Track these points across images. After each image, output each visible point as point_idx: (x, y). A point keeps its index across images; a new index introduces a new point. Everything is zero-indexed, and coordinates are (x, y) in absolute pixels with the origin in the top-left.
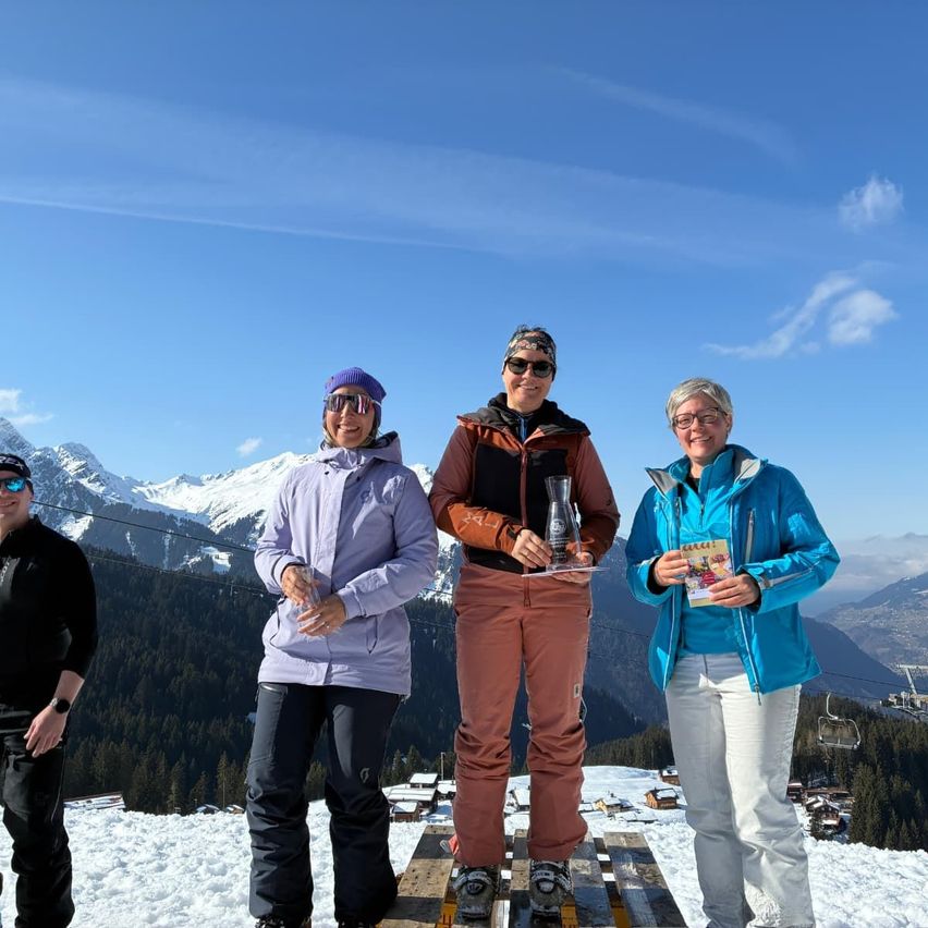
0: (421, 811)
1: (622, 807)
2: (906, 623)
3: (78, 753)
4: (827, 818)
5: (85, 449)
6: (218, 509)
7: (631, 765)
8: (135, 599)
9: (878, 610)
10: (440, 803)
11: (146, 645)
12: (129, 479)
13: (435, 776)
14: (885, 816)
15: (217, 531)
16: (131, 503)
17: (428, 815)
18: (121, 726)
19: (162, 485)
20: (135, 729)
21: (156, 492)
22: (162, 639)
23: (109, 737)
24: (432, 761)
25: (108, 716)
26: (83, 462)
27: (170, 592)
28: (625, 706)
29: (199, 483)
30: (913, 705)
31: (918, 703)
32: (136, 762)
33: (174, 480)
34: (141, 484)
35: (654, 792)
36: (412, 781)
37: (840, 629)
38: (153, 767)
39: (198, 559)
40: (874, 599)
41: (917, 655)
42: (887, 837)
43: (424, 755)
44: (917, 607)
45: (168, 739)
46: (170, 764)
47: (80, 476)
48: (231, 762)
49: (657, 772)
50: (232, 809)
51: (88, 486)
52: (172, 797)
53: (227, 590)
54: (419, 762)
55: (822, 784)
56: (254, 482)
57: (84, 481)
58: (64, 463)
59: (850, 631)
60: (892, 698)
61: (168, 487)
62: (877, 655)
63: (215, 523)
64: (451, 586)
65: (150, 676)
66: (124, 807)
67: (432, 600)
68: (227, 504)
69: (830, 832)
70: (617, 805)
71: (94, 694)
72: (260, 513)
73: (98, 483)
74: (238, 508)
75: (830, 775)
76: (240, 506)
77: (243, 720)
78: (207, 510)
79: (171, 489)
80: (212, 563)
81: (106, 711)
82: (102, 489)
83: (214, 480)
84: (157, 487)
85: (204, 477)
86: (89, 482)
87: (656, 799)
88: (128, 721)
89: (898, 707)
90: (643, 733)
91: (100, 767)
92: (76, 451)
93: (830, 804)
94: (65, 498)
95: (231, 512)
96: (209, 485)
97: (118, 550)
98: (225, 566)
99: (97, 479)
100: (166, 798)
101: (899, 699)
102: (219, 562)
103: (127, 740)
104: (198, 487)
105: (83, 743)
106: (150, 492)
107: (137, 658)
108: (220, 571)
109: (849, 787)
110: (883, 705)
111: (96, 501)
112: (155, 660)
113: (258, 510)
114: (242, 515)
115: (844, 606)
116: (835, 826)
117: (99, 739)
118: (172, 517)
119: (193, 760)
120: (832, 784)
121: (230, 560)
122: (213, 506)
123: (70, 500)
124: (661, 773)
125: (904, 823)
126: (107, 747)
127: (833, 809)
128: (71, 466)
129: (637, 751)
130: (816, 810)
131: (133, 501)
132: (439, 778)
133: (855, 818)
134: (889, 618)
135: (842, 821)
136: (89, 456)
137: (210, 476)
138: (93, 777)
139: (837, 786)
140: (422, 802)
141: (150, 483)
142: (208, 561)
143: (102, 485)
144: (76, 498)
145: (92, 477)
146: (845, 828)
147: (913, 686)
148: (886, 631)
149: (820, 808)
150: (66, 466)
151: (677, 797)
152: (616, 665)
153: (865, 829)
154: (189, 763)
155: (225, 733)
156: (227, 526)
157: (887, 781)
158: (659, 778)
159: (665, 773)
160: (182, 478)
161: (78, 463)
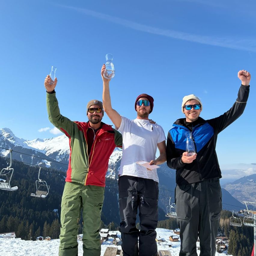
0: (103, 240)
1: (162, 241)
2: (246, 189)
3: (2, 220)
4: (222, 245)
5: (10, 130)
6: (48, 149)
7: (165, 228)
8: (22, 174)
9: (238, 185)
10: (109, 238)
11: (25, 188)
12: (22, 139)
13: (108, 230)
14: (238, 246)
15: (47, 155)
16: (22, 146)
17: (105, 241)
18: (16, 212)
19: (32, 141)
20: (20, 213)
21: (30, 143)
22: (29, 186)
23: (12, 215)
24: (107, 225)
25: (12, 209)
26: (9, 134)
27: (32, 172)
28: (164, 211)
29: (43, 141)
30: (247, 213)
31: (249, 213)
32: (20, 223)
33: (35, 140)
34: (26, 141)
35: (172, 237)
36: (101, 231)
37: (227, 190)
38: (25, 225)
39: (41, 163)
40: (237, 182)
41: (249, 198)
42: (239, 252)
43: (105, 223)
44: (249, 184)
45: (30, 216)
46: (30, 224)
47: (8, 138)
48: (48, 224)
49: (173, 230)
50: (47, 238)
51: (10, 141)
52: (30, 234)
53: (49, 173)
54: (103, 226)
55: (221, 236)
56: (59, 141)
57: (9, 139)
58: (3, 134)
59: (230, 191)
60: (241, 211)
61: (33, 142)
62: (237, 198)
63: (47, 153)
64: (115, 174)
65: (25, 197)
66: (15, 236)
67: (109, 178)
68: (50, 147)
69: (222, 250)
70: (161, 240)
71: (8, 202)
72: (60, 150)
73: (13, 140)
74: (54, 149)
75: (223, 233)
76: (54, 148)
77: (52, 212)
78: (45, 149)
79: (34, 142)
80: (45, 164)
81: (11, 208)
82: (14, 142)
83: (47, 140)
84: (30, 142)
85: (44, 139)
86: (10, 140)
87: (172, 239)
88: (18, 211)
89: (243, 214)
90: (169, 219)
91: (9, 224)
92: (7, 130)
93: (223, 241)
94: (3, 144)
95: (52, 150)
96: (45, 142)
97: (18, 160)
98: (49, 166)
99: (13, 139)
100: (28, 234)
101: (243, 211)
102: (47, 164)
103: (17, 216)
104: (42, 142)
105: (4, 217)
106: (28, 143)
107: (21, 192)
108: (47, 167)
109: (228, 237)
110: (239, 213)
111: (12, 145)
112: (27, 193)
113: (59, 150)
114: (55, 151)
115: (228, 184)
116: (224, 248)
117: (9, 216)
118: (34, 151)
119: (37, 223)
120: (223, 236)
121: (51, 164)
122: (46, 148)
123: (4, 144)
124: (174, 231)
125: (244, 248)
126: (11, 218)
127: (224, 243)
128: (5, 135)
129: (167, 224)
130: (219, 243)
131: (23, 145)
132: (109, 230)
133: (230, 246)
134: (241, 187)
135: (226, 247)
136: (11, 132)
137: (46, 139)
138: (7, 227)
139: (225, 236)
140: (104, 237)
141: (28, 140)
142: (44, 164)
143: (14, 140)
144: (6, 144)
145: (11, 138)
146: (227, 249)
147: (247, 208)
148: (240, 191)
149: (220, 243)
150: (4, 134)
151: (178, 238)
152: (162, 199)
153: (233, 249)
154: (35, 223)
155: (47, 215)
156: (50, 154)
157: (239, 235)
158: (173, 232)
159: (175, 231)
160: (38, 139)
161: (7, 134)
